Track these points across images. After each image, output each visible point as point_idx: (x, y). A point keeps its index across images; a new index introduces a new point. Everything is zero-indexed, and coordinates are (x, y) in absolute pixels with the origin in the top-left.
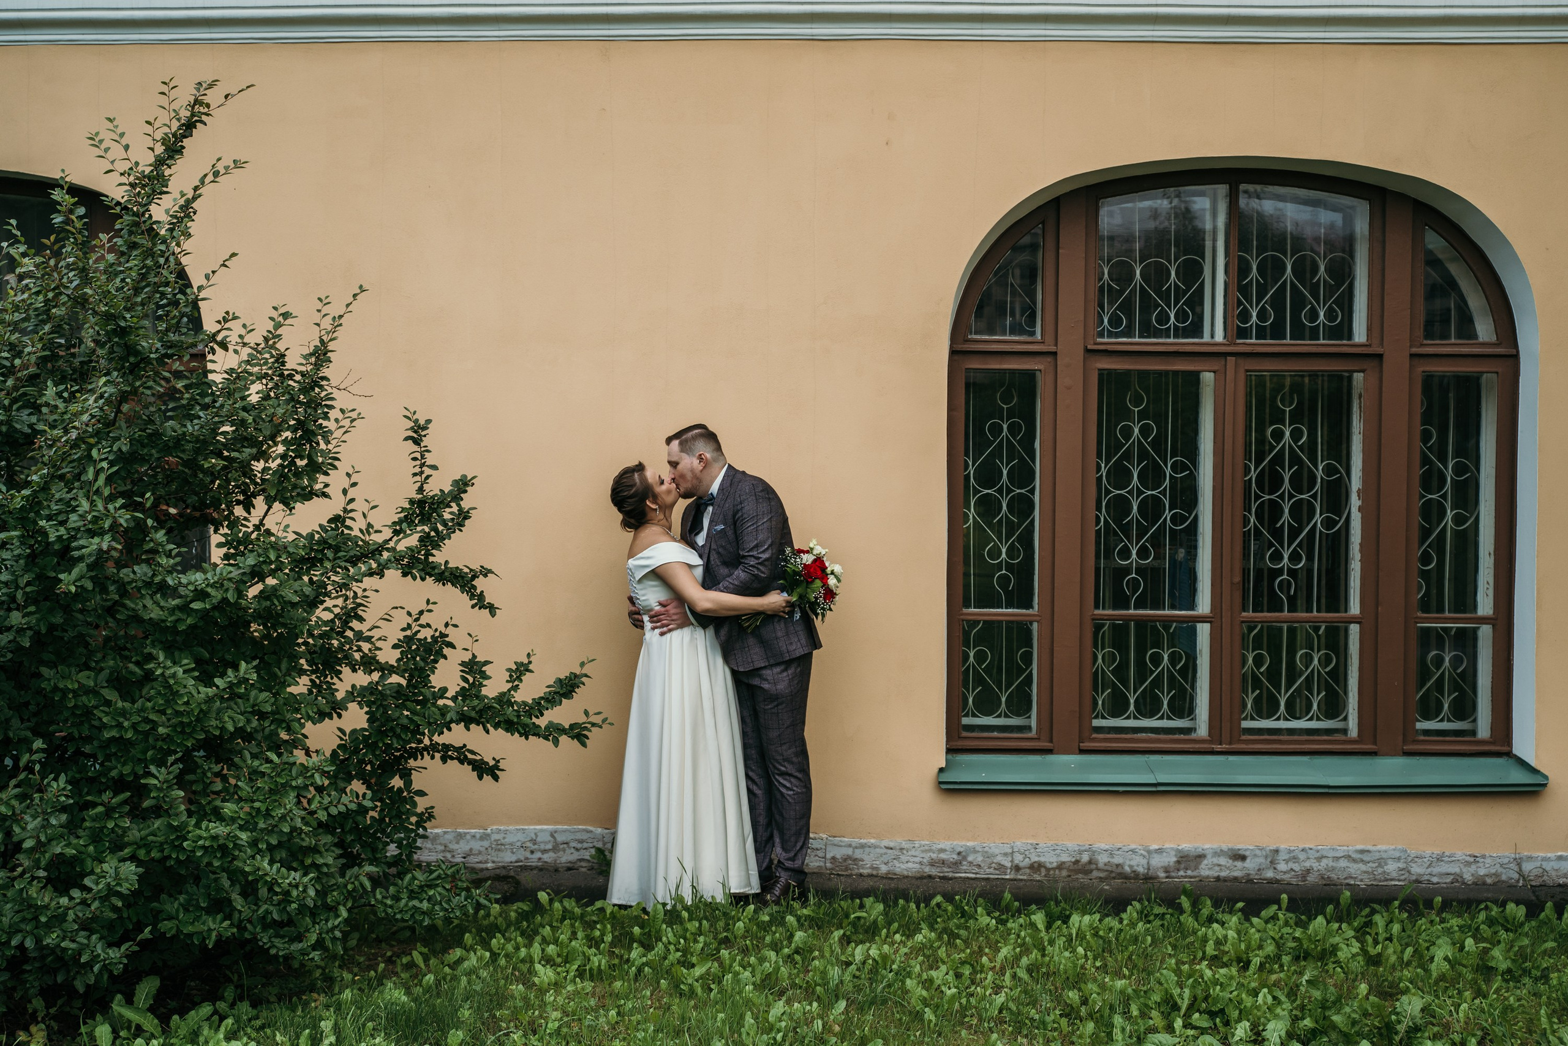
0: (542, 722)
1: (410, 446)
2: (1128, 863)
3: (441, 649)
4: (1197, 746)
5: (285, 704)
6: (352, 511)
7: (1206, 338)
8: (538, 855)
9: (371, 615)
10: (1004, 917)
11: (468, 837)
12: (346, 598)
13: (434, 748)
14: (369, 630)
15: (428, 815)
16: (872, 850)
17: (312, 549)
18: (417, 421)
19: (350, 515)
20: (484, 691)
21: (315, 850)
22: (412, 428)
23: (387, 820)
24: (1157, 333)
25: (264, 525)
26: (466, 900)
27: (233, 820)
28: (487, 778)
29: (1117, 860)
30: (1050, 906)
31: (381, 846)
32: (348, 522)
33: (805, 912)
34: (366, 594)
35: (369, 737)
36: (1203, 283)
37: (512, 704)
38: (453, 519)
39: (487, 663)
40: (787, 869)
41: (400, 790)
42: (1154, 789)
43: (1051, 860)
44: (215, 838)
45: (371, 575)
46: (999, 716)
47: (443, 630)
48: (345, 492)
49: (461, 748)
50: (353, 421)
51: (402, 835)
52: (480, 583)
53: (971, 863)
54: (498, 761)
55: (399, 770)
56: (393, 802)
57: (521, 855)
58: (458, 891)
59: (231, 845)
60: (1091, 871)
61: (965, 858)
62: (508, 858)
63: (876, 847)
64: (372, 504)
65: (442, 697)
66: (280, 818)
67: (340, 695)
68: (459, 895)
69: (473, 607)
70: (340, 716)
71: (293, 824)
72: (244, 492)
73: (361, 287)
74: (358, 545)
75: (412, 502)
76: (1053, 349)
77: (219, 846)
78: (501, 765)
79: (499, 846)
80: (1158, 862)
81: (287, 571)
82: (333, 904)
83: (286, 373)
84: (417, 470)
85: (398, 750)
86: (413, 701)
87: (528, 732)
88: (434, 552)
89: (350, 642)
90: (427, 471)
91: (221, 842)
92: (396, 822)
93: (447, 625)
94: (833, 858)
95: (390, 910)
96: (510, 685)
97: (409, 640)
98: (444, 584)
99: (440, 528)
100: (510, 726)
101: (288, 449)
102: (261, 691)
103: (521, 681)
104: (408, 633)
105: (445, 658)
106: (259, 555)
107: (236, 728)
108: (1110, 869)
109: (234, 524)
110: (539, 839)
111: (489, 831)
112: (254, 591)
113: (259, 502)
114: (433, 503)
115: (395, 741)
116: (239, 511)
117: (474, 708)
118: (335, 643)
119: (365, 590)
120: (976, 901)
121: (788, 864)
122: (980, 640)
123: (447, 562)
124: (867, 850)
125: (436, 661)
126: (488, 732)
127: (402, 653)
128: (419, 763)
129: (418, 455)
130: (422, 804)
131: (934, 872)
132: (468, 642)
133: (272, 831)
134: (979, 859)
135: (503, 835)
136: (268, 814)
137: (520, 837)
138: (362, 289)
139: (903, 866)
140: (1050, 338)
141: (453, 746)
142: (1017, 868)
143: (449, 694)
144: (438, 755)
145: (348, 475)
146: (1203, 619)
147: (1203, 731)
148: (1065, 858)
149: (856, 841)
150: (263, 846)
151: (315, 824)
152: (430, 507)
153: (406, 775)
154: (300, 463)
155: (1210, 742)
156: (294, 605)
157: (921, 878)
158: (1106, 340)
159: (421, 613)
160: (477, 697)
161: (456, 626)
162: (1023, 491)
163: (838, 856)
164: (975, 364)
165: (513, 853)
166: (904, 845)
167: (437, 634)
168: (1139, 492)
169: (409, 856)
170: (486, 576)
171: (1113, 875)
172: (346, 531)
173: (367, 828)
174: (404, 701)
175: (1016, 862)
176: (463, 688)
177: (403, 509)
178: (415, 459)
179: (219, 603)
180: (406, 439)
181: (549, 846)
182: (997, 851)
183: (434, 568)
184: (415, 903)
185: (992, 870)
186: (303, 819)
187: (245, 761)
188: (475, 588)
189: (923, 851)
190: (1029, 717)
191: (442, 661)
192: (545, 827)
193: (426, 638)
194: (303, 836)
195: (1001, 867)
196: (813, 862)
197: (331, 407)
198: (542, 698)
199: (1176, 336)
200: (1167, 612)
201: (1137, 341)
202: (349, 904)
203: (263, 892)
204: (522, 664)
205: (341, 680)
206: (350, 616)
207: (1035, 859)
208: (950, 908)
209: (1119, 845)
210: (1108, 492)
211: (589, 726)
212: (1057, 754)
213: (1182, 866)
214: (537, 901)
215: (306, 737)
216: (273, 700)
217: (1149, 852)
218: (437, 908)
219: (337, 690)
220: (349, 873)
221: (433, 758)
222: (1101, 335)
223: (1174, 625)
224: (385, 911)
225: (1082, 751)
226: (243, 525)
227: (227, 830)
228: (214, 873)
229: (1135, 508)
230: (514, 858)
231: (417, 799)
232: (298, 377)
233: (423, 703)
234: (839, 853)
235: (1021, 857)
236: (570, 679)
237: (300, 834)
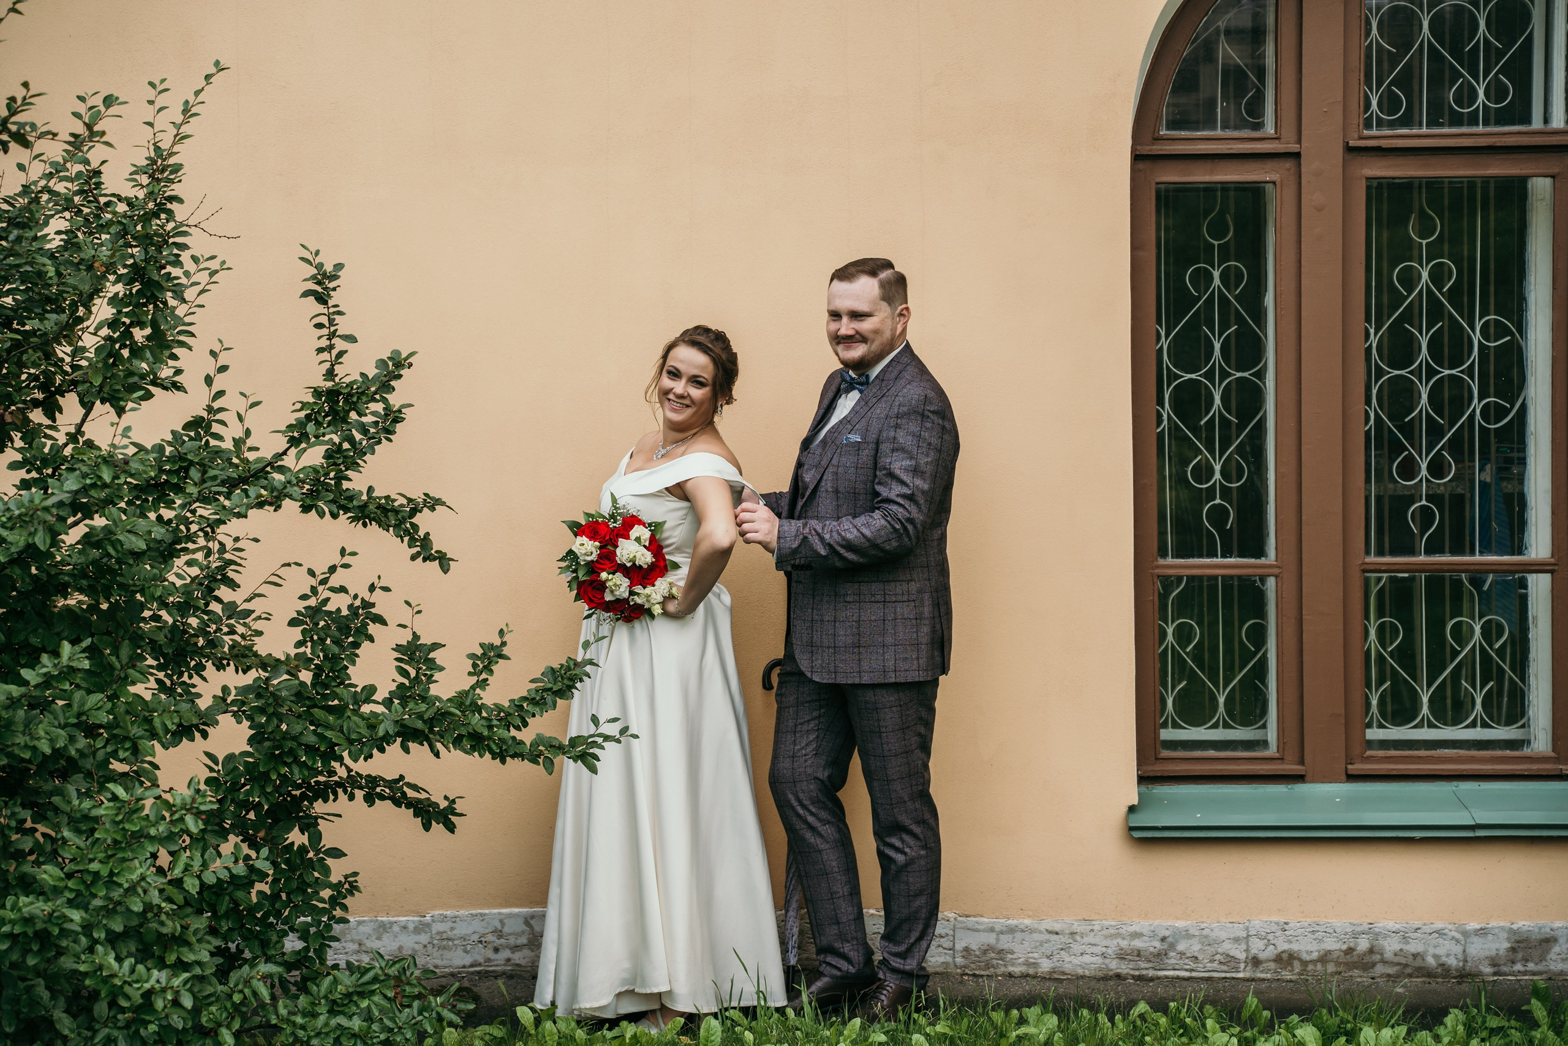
0: (526, 736)
1: (312, 306)
2: (1431, 951)
3: (365, 625)
4: (1535, 767)
5: (128, 712)
6: (221, 410)
7: (1537, 123)
8: (505, 954)
9: (249, 578)
10: (1248, 1034)
11: (396, 928)
12: (209, 553)
13: (353, 782)
14: (248, 600)
15: (350, 886)
16: (1026, 936)
17: (161, 471)
18: (319, 267)
19: (218, 416)
20: (434, 690)
21: (180, 940)
22: (314, 277)
23: (284, 896)
24: (1456, 120)
25: (83, 434)
26: (420, 1013)
27: (57, 891)
28: (437, 828)
29: (1413, 947)
30: (1321, 1017)
31: (274, 938)
32: (216, 428)
33: (939, 1028)
34: (238, 545)
35: (255, 765)
36: (1530, 38)
37: (479, 709)
38: (376, 423)
39: (436, 646)
40: (894, 970)
41: (303, 849)
42: (1470, 834)
43: (1310, 948)
44: (29, 920)
45: (260, 505)
46: (1215, 726)
47: (366, 595)
48: (209, 381)
49: (397, 781)
50: (213, 273)
51: (309, 919)
52: (424, 521)
53: (1182, 954)
54: (453, 801)
55: (298, 818)
56: (292, 868)
57: (480, 954)
58: (405, 1001)
59: (56, 931)
60: (1374, 965)
61: (1172, 946)
62: (458, 959)
63: (1032, 931)
64: (251, 400)
65: (368, 700)
66: (127, 890)
67: (204, 703)
68: (410, 1006)
69: (413, 558)
70: (205, 735)
71: (147, 899)
72: (44, 388)
73: (217, 63)
74: (231, 464)
75: (317, 393)
76: (1294, 147)
77: (36, 933)
78: (459, 807)
79: (445, 942)
80: (1479, 949)
81: (123, 505)
82: (211, 1025)
83: (103, 200)
84: (324, 343)
85: (299, 786)
86: (323, 708)
87: (503, 752)
88: (349, 473)
89: (218, 620)
90: (340, 344)
91: (39, 926)
92: (298, 899)
93: (372, 588)
94: (967, 949)
95: (301, 1033)
96: (474, 679)
97: (314, 612)
98: (365, 525)
99: (358, 436)
100: (476, 742)
101: (119, 312)
102: (89, 692)
103: (491, 672)
104: (312, 602)
105: (371, 639)
106: (85, 476)
107: (54, 750)
108: (1403, 961)
109: (31, 434)
110: (506, 930)
111: (428, 918)
112: (73, 536)
113: (70, 404)
114: (350, 395)
115: (296, 770)
116: (37, 416)
117: (420, 716)
118: (194, 622)
119: (237, 539)
120: (1201, 1008)
121: (896, 963)
122: (1184, 605)
123: (370, 489)
124: (1019, 935)
125: (356, 645)
126: (437, 755)
127: (303, 632)
128: (330, 807)
129: (324, 320)
130: (338, 870)
131: (1124, 968)
132: (405, 615)
133: (114, 911)
134: (1195, 948)
135: (450, 924)
136: (111, 882)
137: (478, 926)
138: (219, 67)
139: (1077, 961)
140: (1288, 132)
141: (383, 779)
142: (1256, 962)
143: (379, 696)
144: (359, 794)
145: (213, 353)
146: (1538, 567)
147: (1541, 741)
148: (1332, 944)
149: (1001, 923)
150: (100, 934)
151: (179, 898)
152: (346, 400)
153: (310, 825)
154: (140, 335)
155: (1557, 760)
156: (138, 556)
157: (1106, 978)
158: (1374, 132)
159: (332, 569)
160: (424, 699)
161: (386, 589)
162: (1246, 374)
163: (974, 947)
164: (1172, 176)
165: (466, 952)
166: (1076, 927)
167: (358, 603)
168: (1431, 372)
169: (321, 953)
170: (432, 508)
171: (1409, 971)
172: (213, 442)
173: (252, 909)
174: (309, 707)
175: (1254, 951)
176: (401, 686)
177: (304, 405)
178: (319, 326)
179: (20, 553)
180: (306, 294)
181: (523, 940)
182: (1223, 935)
183: (351, 499)
184: (341, 1020)
185: (1215, 965)
186: (161, 891)
187: (69, 802)
188: (415, 527)
189: (1106, 937)
190: (1264, 726)
191: (366, 644)
192: (516, 910)
193: (339, 610)
194: (163, 917)
195: (1230, 960)
196: (936, 958)
197: (183, 247)
198: (524, 699)
199: (1486, 123)
200: (1478, 558)
201: (1422, 134)
202: (236, 1026)
203: (101, 1008)
204: (492, 647)
205: (204, 679)
206: (216, 580)
207: (1283, 946)
208: (1163, 1020)
209: (1417, 924)
210: (1380, 373)
211: (600, 740)
212: (1312, 782)
213: (1520, 955)
214: (515, 1022)
215: (157, 767)
216: (109, 705)
217: (1465, 934)
218: (375, 1027)
219: (199, 696)
220: (234, 976)
221: (352, 797)
222: (1368, 125)
223: (1491, 577)
224: (293, 1034)
225: (1352, 778)
226: (46, 436)
227: (48, 907)
228: (24, 979)
229: (1425, 397)
230: (468, 960)
231: (329, 861)
232: (122, 208)
233: (338, 711)
234: (975, 942)
235: (1261, 944)
236: (569, 669)
237: (157, 915)
